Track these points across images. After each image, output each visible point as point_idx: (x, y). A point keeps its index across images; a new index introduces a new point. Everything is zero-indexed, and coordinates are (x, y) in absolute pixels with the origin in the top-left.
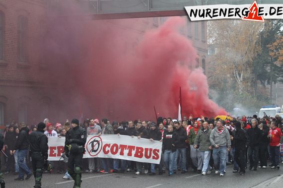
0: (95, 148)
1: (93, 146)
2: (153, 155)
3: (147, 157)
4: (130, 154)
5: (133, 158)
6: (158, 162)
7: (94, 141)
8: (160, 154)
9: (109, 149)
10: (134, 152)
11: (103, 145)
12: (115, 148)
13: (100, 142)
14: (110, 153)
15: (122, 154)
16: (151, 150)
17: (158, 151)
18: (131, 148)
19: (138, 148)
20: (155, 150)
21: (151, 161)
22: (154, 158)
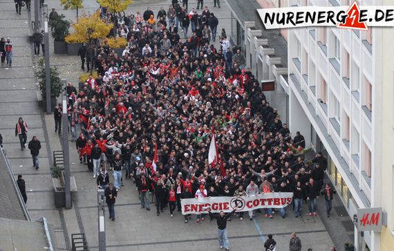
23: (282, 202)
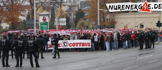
0: (66, 45)
1: (64, 44)
2: (88, 45)
3: (86, 46)
4: (80, 46)
5: (81, 47)
6: (90, 47)
7: (65, 42)
8: (90, 44)
9: (72, 45)
10: (81, 45)
11: (69, 44)
12: (74, 44)
13: (67, 43)
14: (72, 46)
15: (77, 46)
16: (87, 43)
17: (90, 43)
18: (80, 44)
19: (82, 43)
20: (89, 43)
21: (87, 47)
22: (88, 46)
23: (86, 44)
